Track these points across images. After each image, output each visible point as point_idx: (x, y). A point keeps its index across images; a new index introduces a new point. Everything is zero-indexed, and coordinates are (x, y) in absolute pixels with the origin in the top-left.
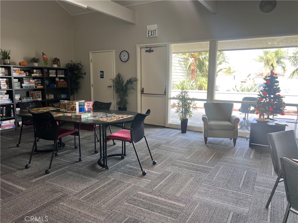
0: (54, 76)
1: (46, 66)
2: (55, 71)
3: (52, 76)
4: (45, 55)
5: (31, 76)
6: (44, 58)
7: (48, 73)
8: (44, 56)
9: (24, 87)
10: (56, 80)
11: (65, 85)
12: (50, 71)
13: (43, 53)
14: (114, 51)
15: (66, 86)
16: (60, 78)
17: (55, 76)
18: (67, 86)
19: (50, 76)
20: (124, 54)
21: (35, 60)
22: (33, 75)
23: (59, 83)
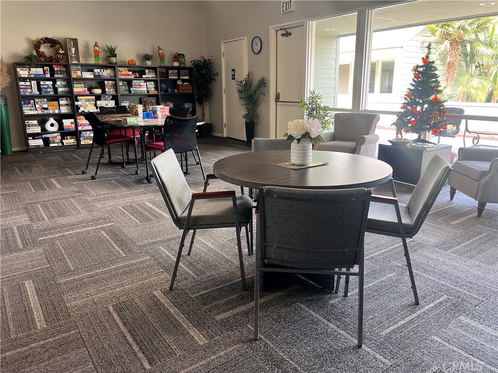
0: (175, 78)
1: (162, 65)
2: (176, 71)
3: (172, 78)
4: (161, 49)
5: (142, 78)
6: (159, 53)
7: (167, 75)
8: (160, 51)
9: (132, 92)
10: (178, 83)
11: (189, 90)
12: (170, 72)
13: (159, 47)
14: (246, 38)
15: (191, 91)
16: (183, 81)
17: (177, 77)
18: (193, 91)
19: (170, 77)
20: (257, 41)
21: (147, 57)
22: (144, 76)
23: (181, 88)
